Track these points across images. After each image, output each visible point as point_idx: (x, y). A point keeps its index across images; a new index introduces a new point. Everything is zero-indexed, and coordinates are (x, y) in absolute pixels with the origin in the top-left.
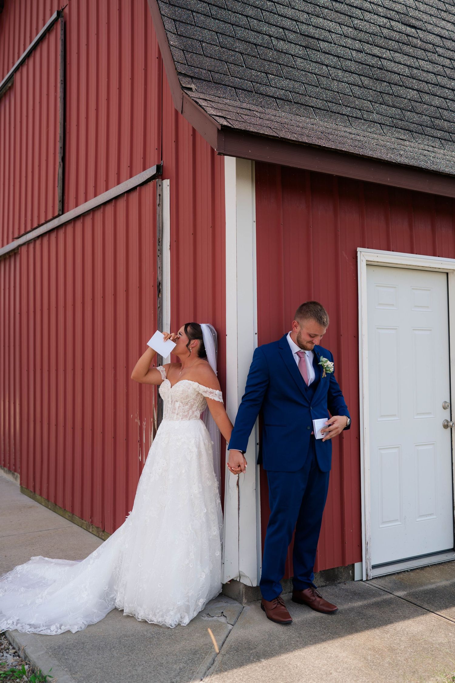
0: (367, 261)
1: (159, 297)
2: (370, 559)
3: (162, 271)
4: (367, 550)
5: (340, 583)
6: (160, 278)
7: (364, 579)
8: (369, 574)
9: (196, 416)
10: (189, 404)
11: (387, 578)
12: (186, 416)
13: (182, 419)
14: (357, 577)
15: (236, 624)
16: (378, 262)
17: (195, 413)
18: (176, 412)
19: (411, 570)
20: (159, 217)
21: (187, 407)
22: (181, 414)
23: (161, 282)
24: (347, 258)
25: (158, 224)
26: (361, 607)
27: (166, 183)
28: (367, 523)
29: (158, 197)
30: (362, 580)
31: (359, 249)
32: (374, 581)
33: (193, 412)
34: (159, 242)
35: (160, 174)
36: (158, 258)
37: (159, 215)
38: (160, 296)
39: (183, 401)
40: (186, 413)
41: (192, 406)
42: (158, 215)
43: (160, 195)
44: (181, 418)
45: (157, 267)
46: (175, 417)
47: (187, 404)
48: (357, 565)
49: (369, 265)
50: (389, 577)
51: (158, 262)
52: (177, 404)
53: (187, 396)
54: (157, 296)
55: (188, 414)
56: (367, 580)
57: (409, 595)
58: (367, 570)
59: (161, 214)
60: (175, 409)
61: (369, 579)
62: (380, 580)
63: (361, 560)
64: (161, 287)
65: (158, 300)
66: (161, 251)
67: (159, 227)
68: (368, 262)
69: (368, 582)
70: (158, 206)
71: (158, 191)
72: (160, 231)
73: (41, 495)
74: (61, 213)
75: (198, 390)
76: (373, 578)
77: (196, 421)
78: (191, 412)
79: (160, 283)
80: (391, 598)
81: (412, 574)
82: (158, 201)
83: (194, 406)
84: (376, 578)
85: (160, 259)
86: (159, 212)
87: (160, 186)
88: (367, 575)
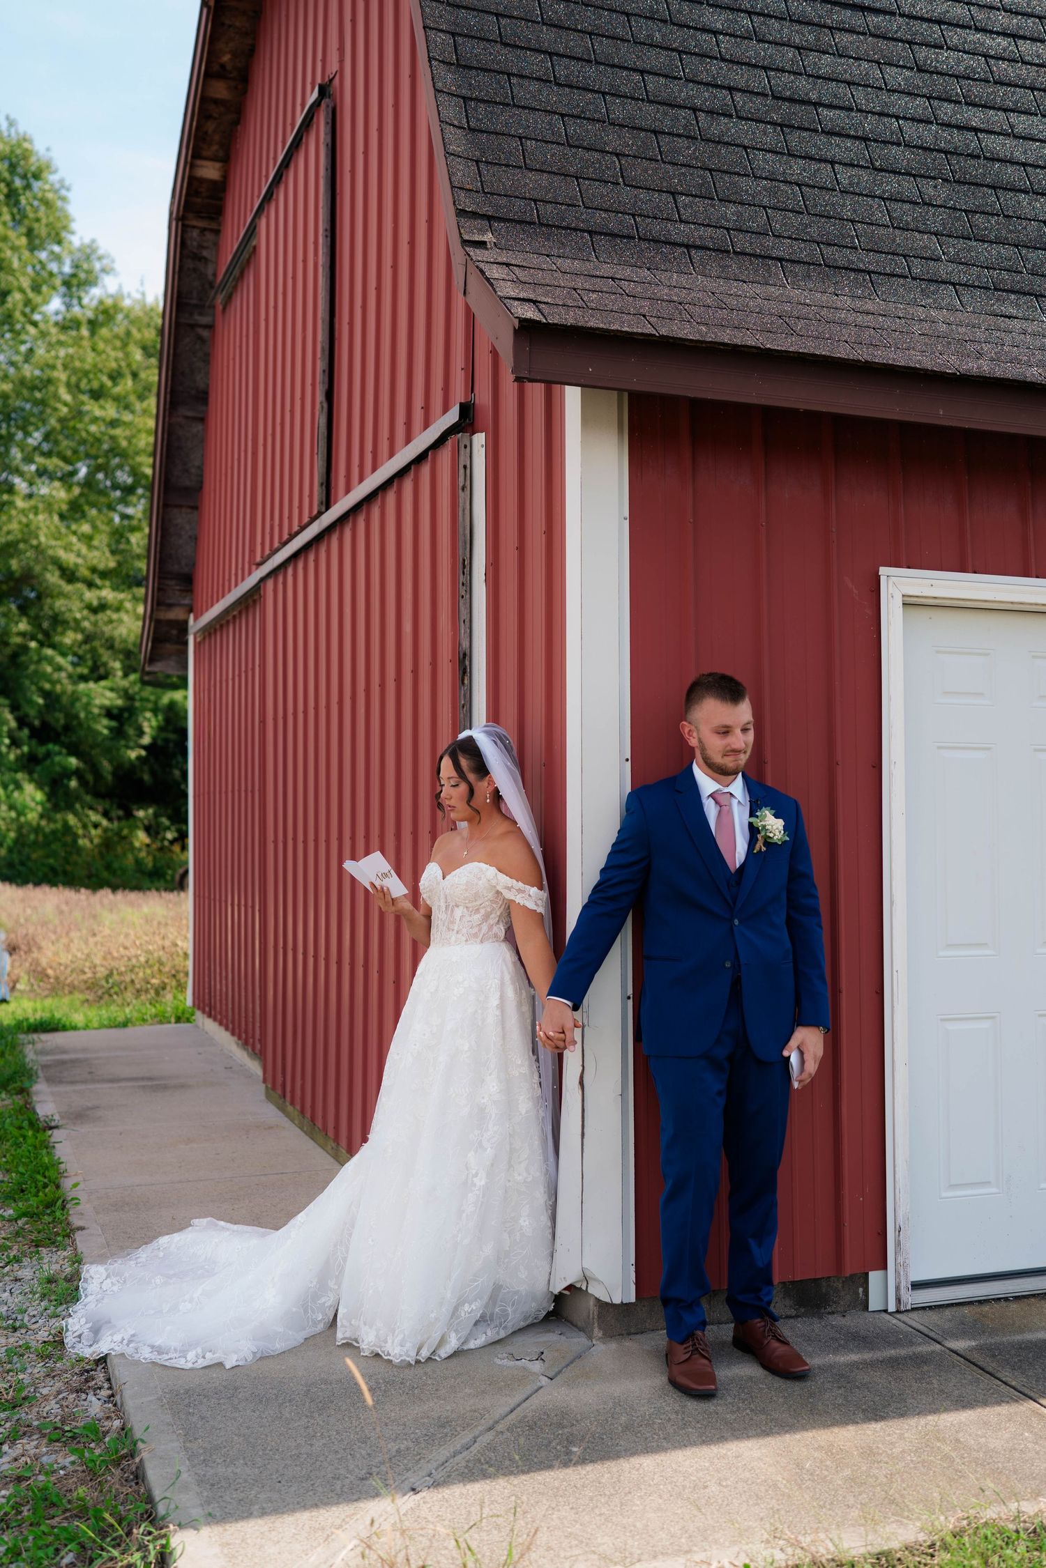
0: (903, 596)
1: (463, 683)
2: (905, 1266)
3: (471, 628)
4: (898, 1244)
5: (833, 1313)
6: (465, 644)
7: (892, 1308)
8: (904, 1298)
9: (496, 936)
10: (482, 911)
11: (948, 1312)
12: (475, 935)
13: (467, 941)
14: (874, 1304)
15: (558, 1378)
16: (935, 598)
17: (495, 929)
18: (456, 928)
19: (1017, 1298)
20: (464, 514)
21: (477, 917)
22: (464, 931)
23: (468, 653)
24: (855, 591)
25: (461, 530)
26: (854, 1366)
27: (479, 439)
28: (900, 1184)
29: (462, 471)
30: (886, 1311)
31: (883, 571)
32: (914, 1315)
33: (491, 927)
34: (464, 567)
35: (468, 421)
36: (462, 601)
37: (464, 510)
38: (466, 682)
39: (469, 905)
40: (476, 930)
41: (487, 917)
42: (461, 509)
43: (465, 467)
44: (464, 939)
45: (461, 621)
46: (453, 938)
47: (477, 911)
48: (874, 1277)
49: (910, 604)
50: (955, 1309)
51: (462, 608)
52: (458, 912)
53: (477, 896)
54: (458, 682)
55: (480, 930)
56: (898, 1312)
57: (979, 1349)
58: (898, 1288)
59: (468, 507)
60: (453, 922)
61: (902, 1308)
62: (930, 1313)
63: (885, 1267)
64: (467, 663)
65: (460, 689)
66: (469, 586)
67: (464, 535)
68: (906, 599)
69: (898, 1316)
70: (460, 491)
71: (462, 458)
72: (465, 543)
73: (292, 1103)
74: (323, 509)
75: (494, 882)
76: (913, 1309)
77: (496, 944)
78: (485, 928)
79: (465, 655)
80: (933, 1352)
81: (1014, 1306)
82: (461, 479)
83: (493, 916)
84: (924, 1308)
85: (465, 604)
86: (465, 503)
87: (465, 447)
88: (898, 1300)
